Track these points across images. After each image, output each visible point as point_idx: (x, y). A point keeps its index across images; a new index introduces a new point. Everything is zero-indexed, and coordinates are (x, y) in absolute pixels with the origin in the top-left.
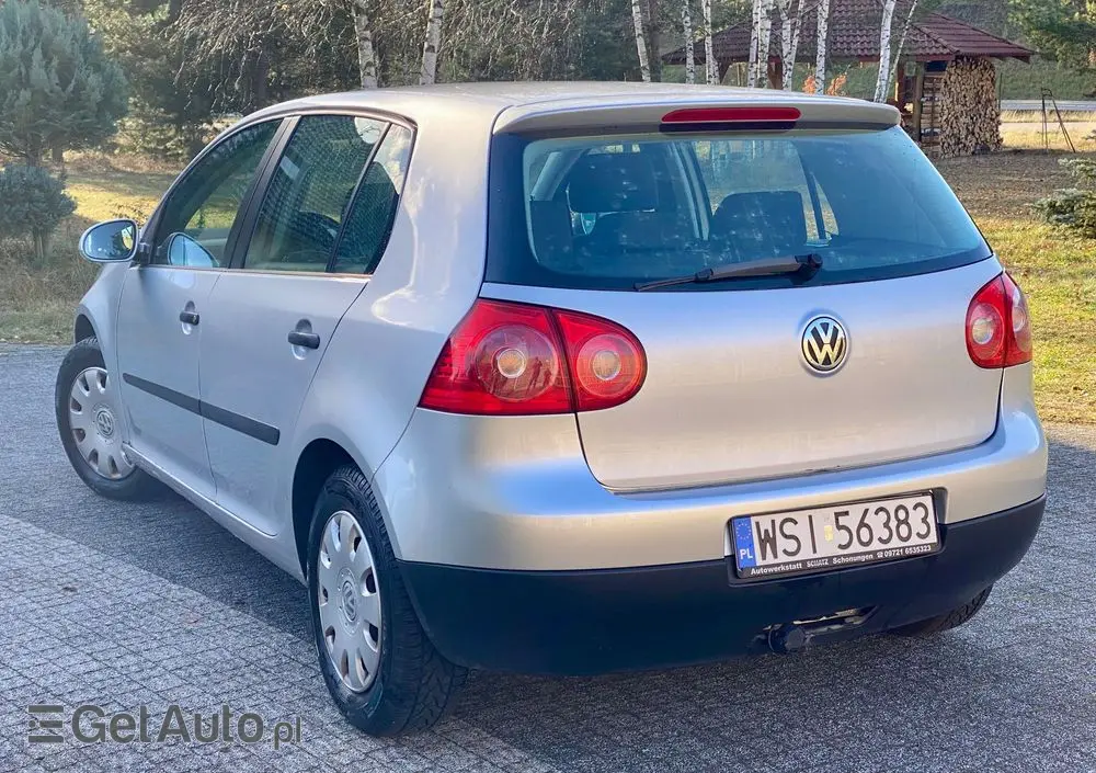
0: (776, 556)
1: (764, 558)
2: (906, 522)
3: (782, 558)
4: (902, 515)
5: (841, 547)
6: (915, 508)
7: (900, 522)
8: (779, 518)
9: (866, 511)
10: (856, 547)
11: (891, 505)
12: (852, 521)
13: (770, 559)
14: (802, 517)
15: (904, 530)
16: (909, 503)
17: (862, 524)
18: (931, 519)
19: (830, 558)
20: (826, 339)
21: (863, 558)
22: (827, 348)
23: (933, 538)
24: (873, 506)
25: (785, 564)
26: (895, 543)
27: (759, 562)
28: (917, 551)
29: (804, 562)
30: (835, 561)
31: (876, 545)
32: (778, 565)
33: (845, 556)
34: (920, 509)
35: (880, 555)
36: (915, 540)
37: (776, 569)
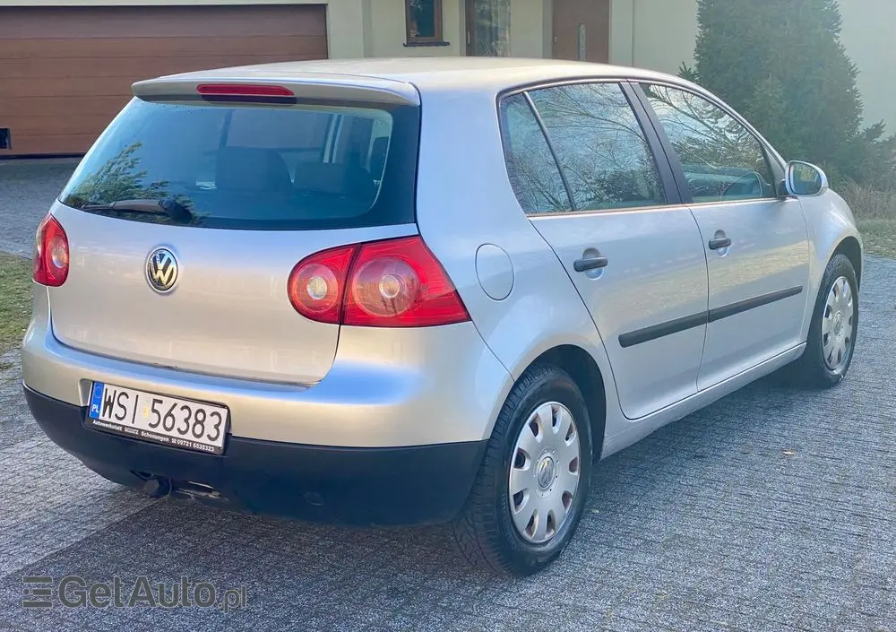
0: (110, 417)
1: (103, 415)
2: (201, 423)
3: (113, 420)
4: (200, 417)
5: (151, 425)
6: (212, 415)
7: (197, 422)
9: (175, 405)
10: (160, 429)
11: (194, 407)
12: (163, 409)
13: (106, 418)
15: (198, 429)
16: (209, 409)
18: (222, 428)
20: (161, 266)
21: (162, 439)
22: (160, 273)
23: (219, 443)
25: (113, 424)
26: (189, 436)
28: (202, 448)
29: (124, 427)
30: (143, 434)
31: (174, 433)
32: (109, 423)
34: (216, 417)
35: (174, 441)
36: (204, 439)
37: (107, 425)
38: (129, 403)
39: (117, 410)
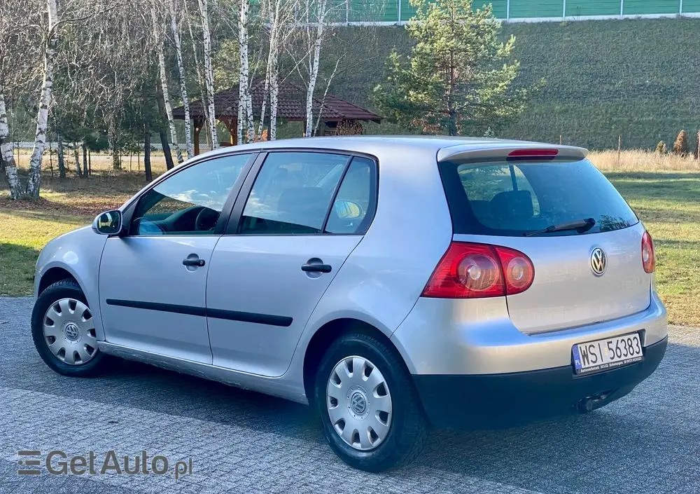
8: (588, 345)
10: (616, 359)
11: (626, 338)
12: (613, 346)
13: (587, 365)
14: (596, 344)
16: (632, 337)
17: (617, 348)
18: (639, 345)
19: (608, 364)
23: (641, 354)
24: (620, 339)
26: (629, 356)
27: (583, 367)
29: (599, 366)
31: (623, 358)
32: (590, 367)
33: (614, 363)
38: (595, 350)
39: (591, 358)
